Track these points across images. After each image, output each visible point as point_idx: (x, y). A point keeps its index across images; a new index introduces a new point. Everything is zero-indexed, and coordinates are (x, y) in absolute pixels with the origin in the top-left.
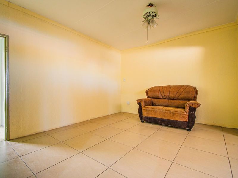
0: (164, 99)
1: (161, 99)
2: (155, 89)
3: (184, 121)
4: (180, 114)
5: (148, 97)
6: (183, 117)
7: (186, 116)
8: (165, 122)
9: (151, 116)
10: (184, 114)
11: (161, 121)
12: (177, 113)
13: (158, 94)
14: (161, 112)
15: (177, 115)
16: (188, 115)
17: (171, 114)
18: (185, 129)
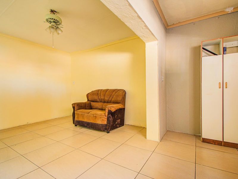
0: (101, 102)
1: (98, 102)
2: (95, 92)
3: (104, 124)
4: (101, 118)
5: (88, 100)
6: (102, 120)
7: (105, 119)
8: (90, 125)
9: (80, 120)
10: (103, 118)
11: (87, 124)
12: (98, 117)
13: (96, 98)
14: (88, 116)
15: (98, 118)
16: (106, 118)
17: (94, 117)
18: (104, 131)
